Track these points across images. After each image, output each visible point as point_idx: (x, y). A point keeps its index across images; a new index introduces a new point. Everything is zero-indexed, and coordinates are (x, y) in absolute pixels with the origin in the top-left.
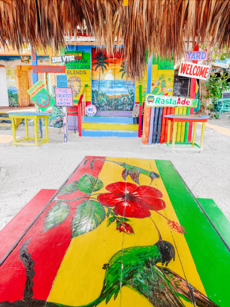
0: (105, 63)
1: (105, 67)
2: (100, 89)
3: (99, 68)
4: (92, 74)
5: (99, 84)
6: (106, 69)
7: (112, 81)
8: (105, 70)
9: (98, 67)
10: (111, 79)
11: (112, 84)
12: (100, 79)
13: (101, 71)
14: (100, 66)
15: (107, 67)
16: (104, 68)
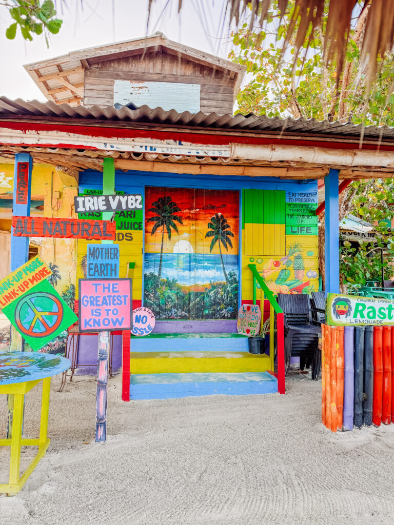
0: (175, 218)
1: (175, 226)
2: (164, 271)
3: (161, 228)
4: (146, 241)
5: (161, 261)
6: (177, 231)
7: (190, 256)
8: (174, 234)
9: (159, 226)
10: (188, 252)
11: (190, 263)
12: (164, 251)
13: (166, 235)
14: (162, 224)
15: (180, 228)
16: (172, 229)
